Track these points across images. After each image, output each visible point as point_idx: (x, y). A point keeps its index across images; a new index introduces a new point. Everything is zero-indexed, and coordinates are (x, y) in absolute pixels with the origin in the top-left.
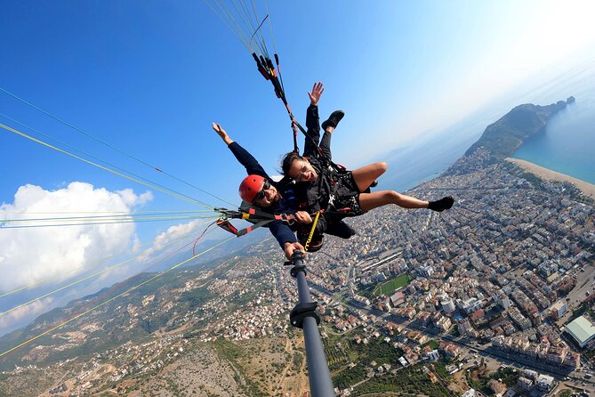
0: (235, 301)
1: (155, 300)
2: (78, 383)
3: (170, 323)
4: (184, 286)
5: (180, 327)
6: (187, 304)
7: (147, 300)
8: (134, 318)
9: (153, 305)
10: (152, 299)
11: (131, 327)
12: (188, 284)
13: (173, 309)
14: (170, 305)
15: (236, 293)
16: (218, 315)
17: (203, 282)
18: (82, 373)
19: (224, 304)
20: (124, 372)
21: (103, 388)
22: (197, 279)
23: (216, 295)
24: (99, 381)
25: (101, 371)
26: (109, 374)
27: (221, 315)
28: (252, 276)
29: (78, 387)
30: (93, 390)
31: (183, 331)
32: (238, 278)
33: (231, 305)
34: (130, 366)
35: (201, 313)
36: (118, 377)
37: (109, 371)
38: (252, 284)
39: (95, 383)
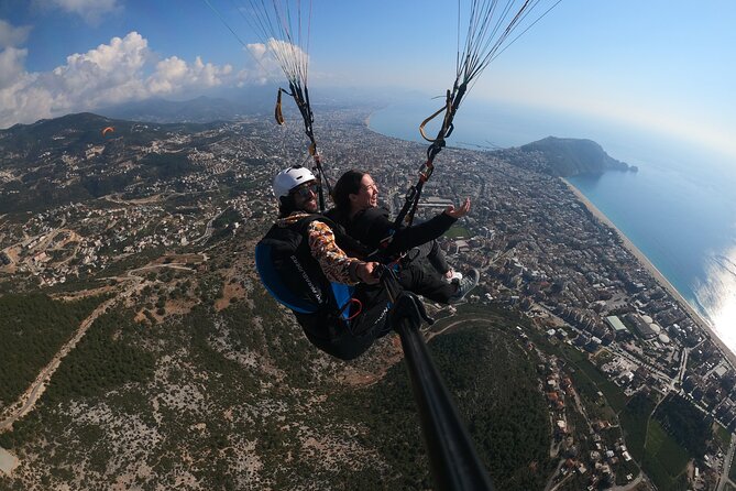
0: (228, 183)
1: (104, 153)
2: (25, 253)
3: (131, 188)
4: (150, 145)
5: (147, 197)
6: (155, 169)
7: (94, 151)
8: (72, 172)
9: (101, 160)
10: (100, 151)
11: (69, 183)
12: (155, 143)
13: (134, 172)
14: (129, 166)
15: (230, 174)
16: (208, 195)
17: (176, 147)
18: (28, 239)
19: (214, 183)
20: (98, 243)
21: (73, 263)
22: (169, 141)
23: (201, 169)
24: (61, 252)
25: (59, 238)
26: (75, 243)
27: (212, 194)
28: (247, 160)
29: (27, 260)
30: (58, 265)
31: (158, 204)
32: (228, 156)
33: (225, 187)
34: (106, 237)
35: (180, 187)
36: (92, 250)
37: (71, 239)
38: (251, 170)
39: (57, 256)
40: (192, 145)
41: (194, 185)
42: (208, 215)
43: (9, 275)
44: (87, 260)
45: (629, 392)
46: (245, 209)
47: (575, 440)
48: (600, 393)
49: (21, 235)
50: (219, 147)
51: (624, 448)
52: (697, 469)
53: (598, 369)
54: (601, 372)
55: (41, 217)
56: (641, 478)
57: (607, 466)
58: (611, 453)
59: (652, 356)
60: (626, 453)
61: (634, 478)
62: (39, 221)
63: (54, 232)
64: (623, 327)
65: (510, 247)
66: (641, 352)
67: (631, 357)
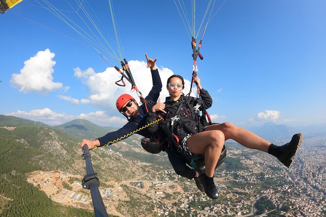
2: (153, 187)
15: (262, 174)
16: (250, 184)
17: (235, 155)
18: (156, 181)
19: (254, 178)
20: (191, 198)
21: (175, 204)
22: (231, 151)
23: (247, 169)
24: (171, 195)
25: (172, 187)
26: (179, 193)
27: (252, 184)
28: (270, 167)
29: (153, 191)
30: (166, 202)
31: (224, 183)
32: (260, 164)
33: (259, 181)
34: (196, 196)
35: (236, 176)
36: (186, 200)
37: (178, 191)
38: (273, 174)
39: (168, 196)
40: (242, 155)
41: (243, 177)
42: (252, 199)
43: (141, 194)
44: (182, 206)
46: (277, 201)
49: (154, 177)
50: (256, 158)
55: (166, 172)
62: (165, 174)
63: (171, 183)
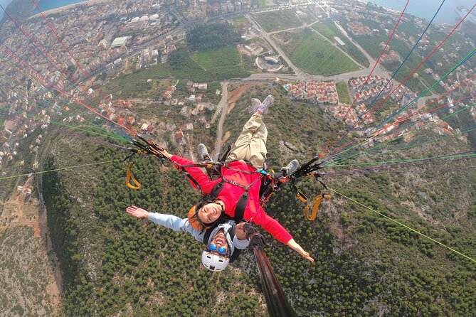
45: (164, 60)
47: (164, 121)
48: (149, 80)
51: (196, 85)
52: (247, 47)
53: (136, 72)
54: (139, 71)
56: (225, 85)
57: (199, 105)
58: (192, 97)
59: (156, 32)
60: (200, 86)
61: (220, 89)
64: (125, 38)
65: (29, 87)
66: (148, 37)
67: (146, 44)
